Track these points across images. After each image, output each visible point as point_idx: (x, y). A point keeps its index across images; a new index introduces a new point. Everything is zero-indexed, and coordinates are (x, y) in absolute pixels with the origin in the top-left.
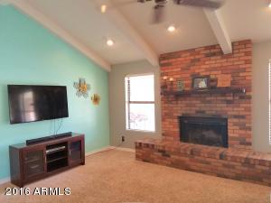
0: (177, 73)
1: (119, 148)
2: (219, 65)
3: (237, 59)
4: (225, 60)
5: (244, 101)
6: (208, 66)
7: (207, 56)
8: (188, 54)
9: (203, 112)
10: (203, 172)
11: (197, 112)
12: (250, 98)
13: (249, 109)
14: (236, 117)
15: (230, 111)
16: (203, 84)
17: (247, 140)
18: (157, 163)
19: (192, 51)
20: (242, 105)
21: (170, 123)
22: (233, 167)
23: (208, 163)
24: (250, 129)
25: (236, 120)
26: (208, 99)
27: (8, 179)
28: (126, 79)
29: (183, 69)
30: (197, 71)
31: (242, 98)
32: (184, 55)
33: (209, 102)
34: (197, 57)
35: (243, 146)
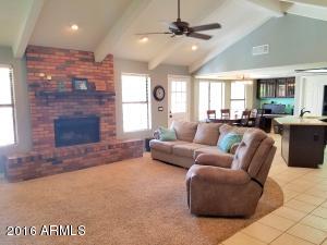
0: (51, 72)
3: (105, 68)
5: (110, 102)
6: (82, 70)
7: (82, 60)
8: (63, 54)
9: (81, 113)
11: (76, 113)
12: (114, 100)
13: (114, 109)
14: (105, 115)
15: (102, 110)
17: (113, 132)
19: (67, 52)
20: (110, 106)
21: (45, 129)
22: (117, 152)
23: (99, 155)
24: (115, 124)
25: (106, 118)
30: (74, 73)
31: (109, 100)
32: (58, 53)
33: (86, 103)
34: (72, 59)
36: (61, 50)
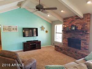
0: (68, 24)
1: (53, 46)
2: (79, 22)
3: (84, 20)
4: (81, 20)
5: (86, 35)
6: (76, 22)
8: (71, 18)
9: (74, 37)
10: (71, 57)
11: (73, 37)
14: (83, 40)
16: (74, 28)
17: (86, 48)
18: (59, 52)
20: (85, 36)
21: (65, 40)
26: (76, 33)
27: (22, 50)
28: (55, 26)
29: (69, 23)
30: (73, 24)
31: (85, 33)
32: (70, 18)
33: (76, 34)
34: (73, 19)
35: (85, 50)
36: (70, 17)
